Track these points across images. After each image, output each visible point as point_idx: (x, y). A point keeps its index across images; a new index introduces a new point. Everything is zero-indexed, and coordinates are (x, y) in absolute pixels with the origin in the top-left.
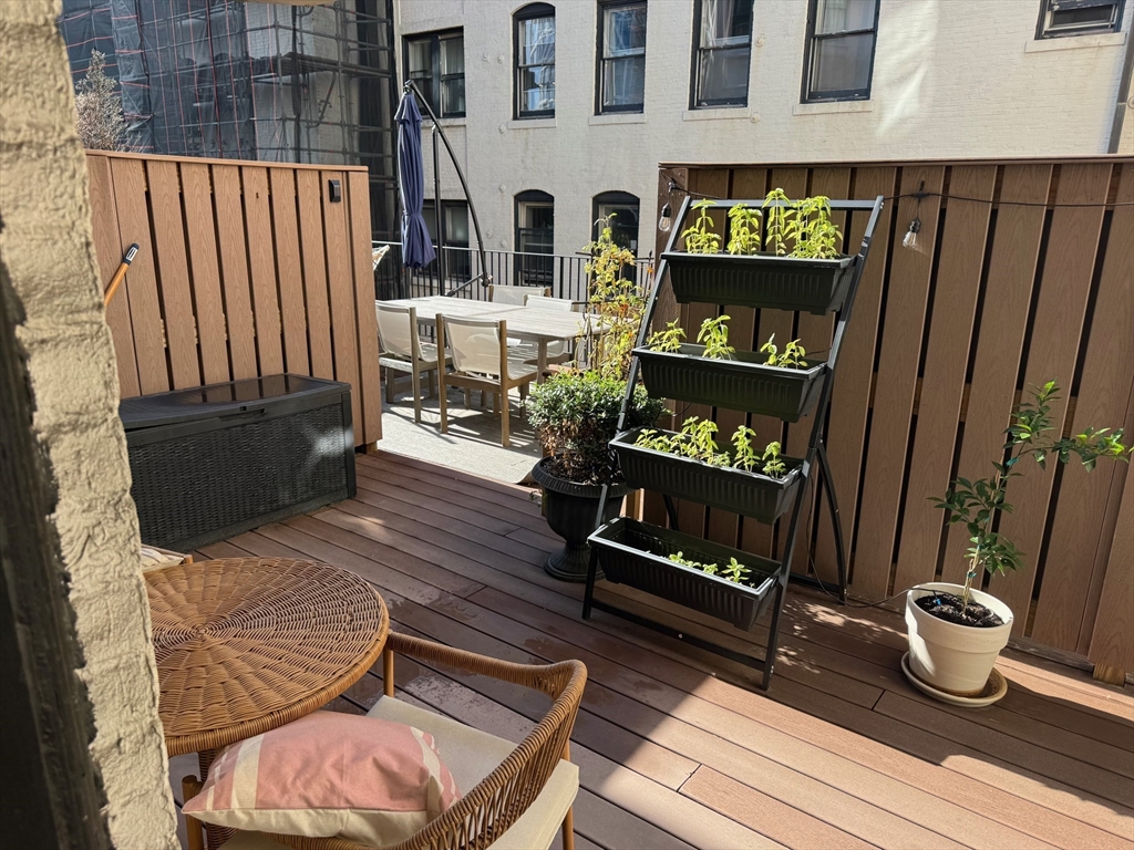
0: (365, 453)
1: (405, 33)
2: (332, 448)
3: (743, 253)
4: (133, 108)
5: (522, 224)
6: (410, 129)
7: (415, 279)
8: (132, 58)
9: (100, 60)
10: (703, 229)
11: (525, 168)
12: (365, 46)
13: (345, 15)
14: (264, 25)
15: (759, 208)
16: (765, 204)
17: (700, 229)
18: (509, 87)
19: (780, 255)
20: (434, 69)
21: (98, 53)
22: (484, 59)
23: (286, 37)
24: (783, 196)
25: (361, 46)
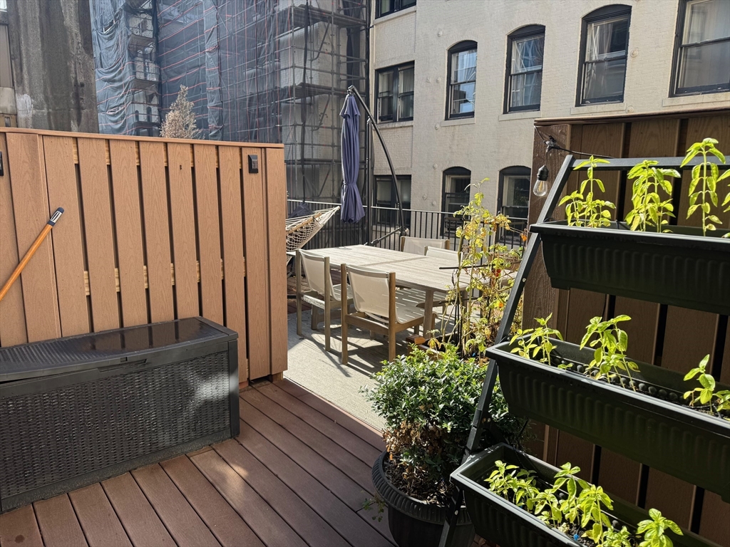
0: (271, 382)
1: (377, 68)
2: (215, 393)
3: (649, 229)
4: (213, 122)
5: (448, 190)
6: (350, 121)
7: (374, 227)
8: (214, 92)
9: (185, 91)
10: (590, 195)
11: (452, 152)
12: (351, 77)
13: (339, 58)
14: (287, 67)
15: (677, 168)
16: (685, 161)
17: (585, 194)
18: (443, 99)
19: (709, 233)
20: (394, 90)
21: (184, 87)
22: (427, 81)
23: (299, 73)
24: (714, 150)
25: (348, 77)
